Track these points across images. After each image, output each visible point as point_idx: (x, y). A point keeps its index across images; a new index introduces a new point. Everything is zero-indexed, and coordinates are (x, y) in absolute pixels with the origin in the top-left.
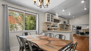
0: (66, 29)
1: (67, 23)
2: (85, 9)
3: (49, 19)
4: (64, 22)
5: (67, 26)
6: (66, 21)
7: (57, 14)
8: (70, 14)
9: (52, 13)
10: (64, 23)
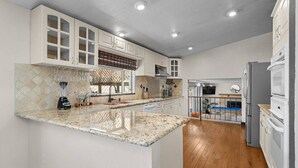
0: (168, 94)
1: (169, 71)
2: (233, 14)
3: (87, 52)
4: (158, 69)
5: (170, 82)
6: (166, 63)
7: (117, 29)
8: (175, 35)
9: (96, 22)
10: (157, 72)
